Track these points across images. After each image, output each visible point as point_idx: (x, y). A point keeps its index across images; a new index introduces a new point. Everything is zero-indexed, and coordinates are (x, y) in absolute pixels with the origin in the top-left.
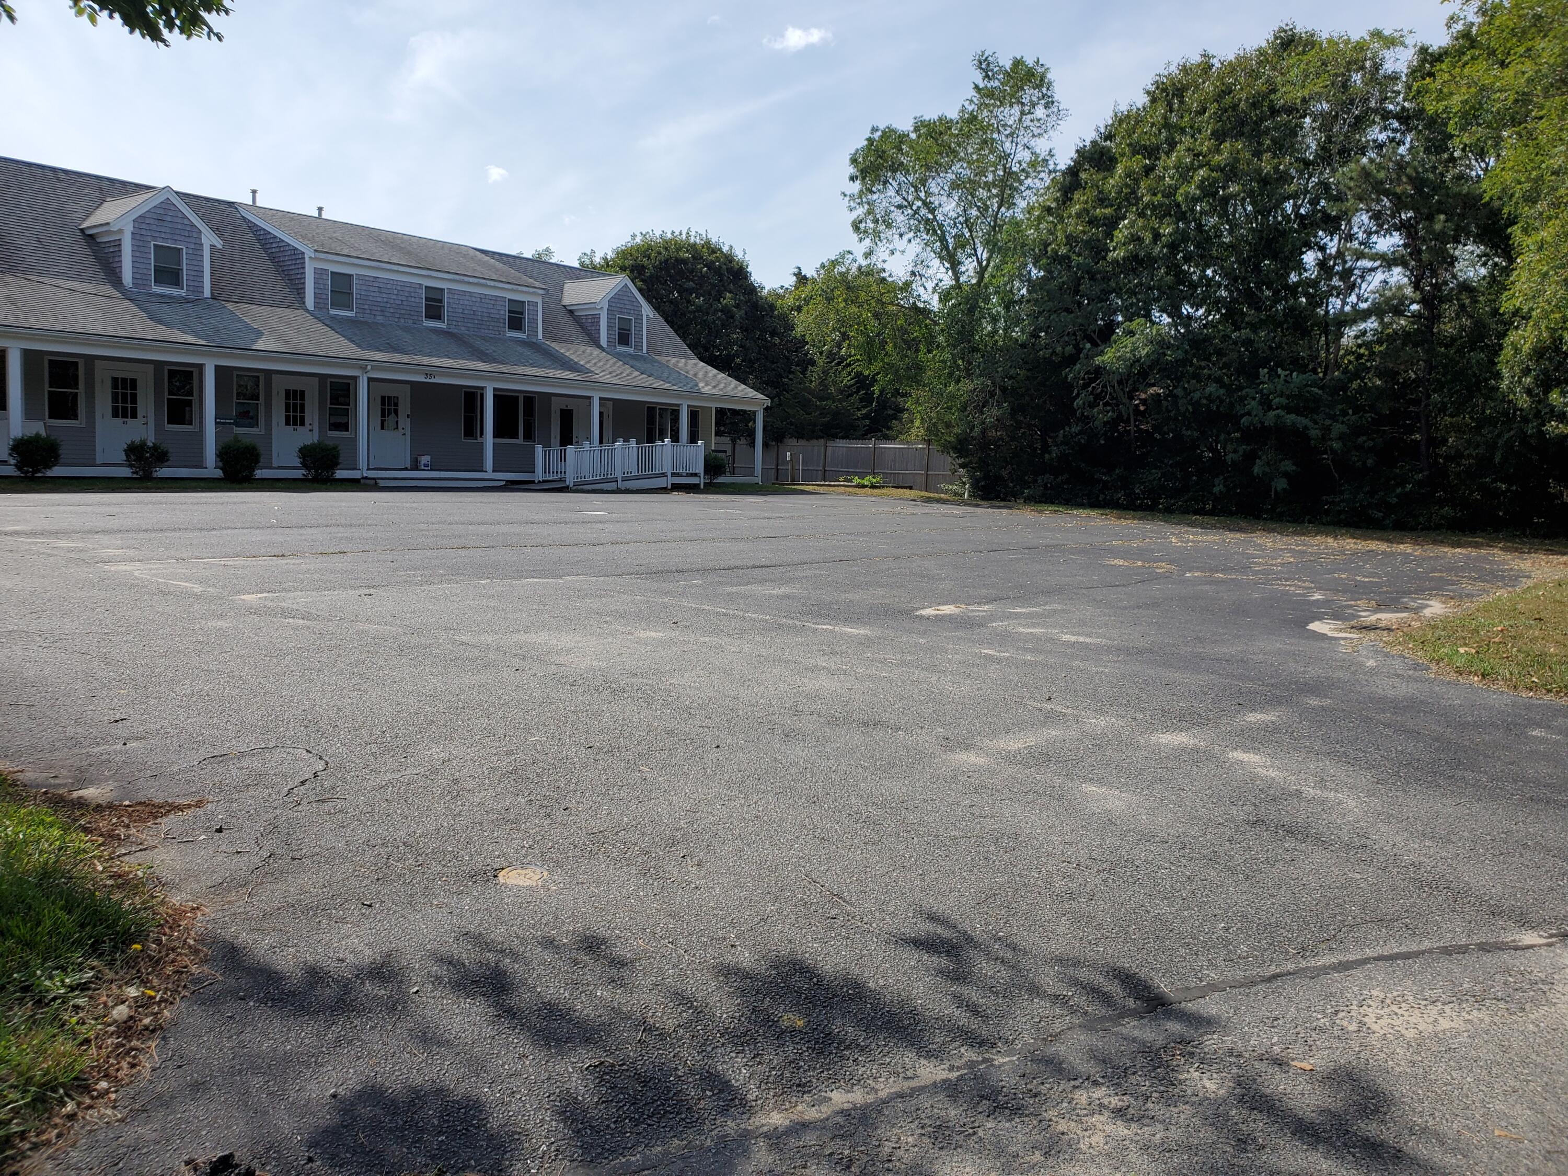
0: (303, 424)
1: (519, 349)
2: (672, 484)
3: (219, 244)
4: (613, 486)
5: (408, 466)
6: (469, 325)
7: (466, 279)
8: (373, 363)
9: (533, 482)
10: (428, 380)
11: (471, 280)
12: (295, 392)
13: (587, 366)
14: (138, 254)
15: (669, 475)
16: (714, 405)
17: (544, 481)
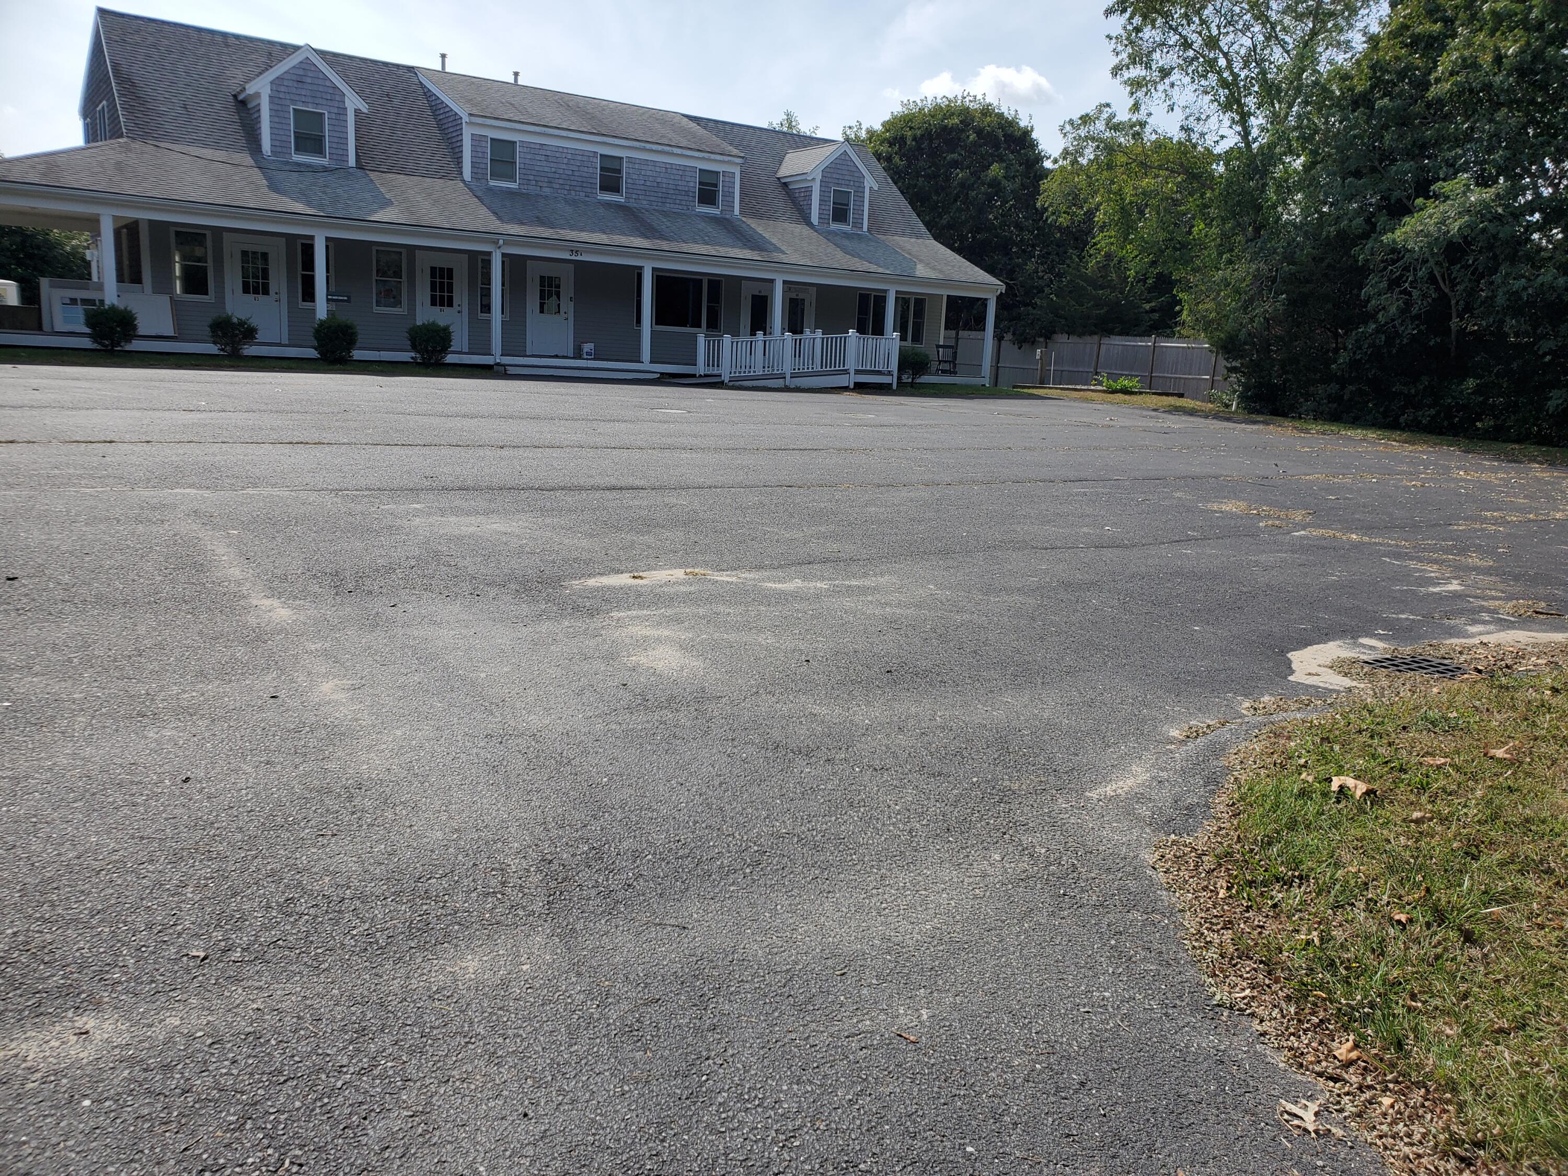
2: (855, 383)
3: (364, 108)
4: (779, 383)
6: (651, 199)
7: (648, 146)
8: (506, 237)
9: (694, 376)
10: (573, 258)
11: (654, 147)
12: (442, 269)
14: (277, 120)
15: (852, 372)
17: (706, 376)
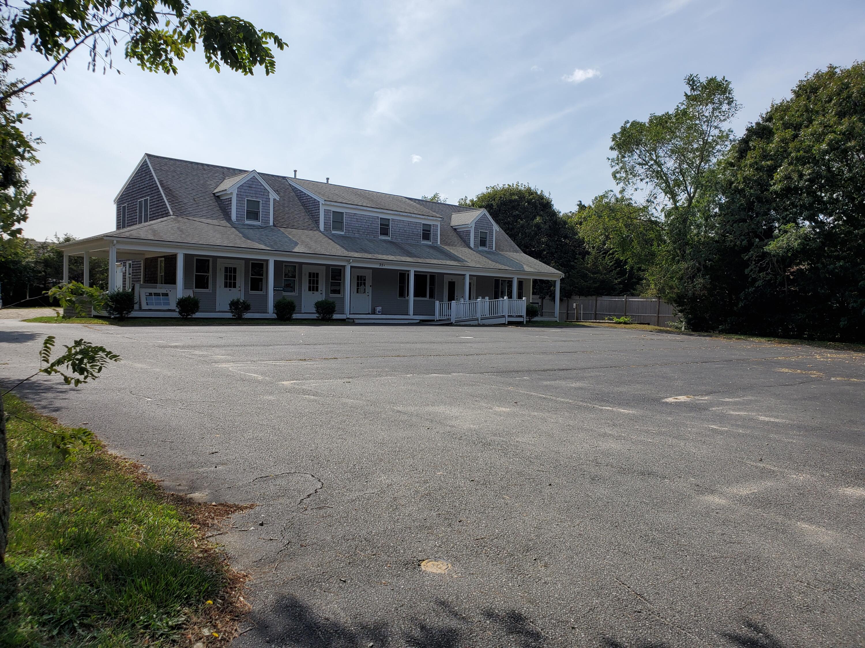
0: (317, 290)
1: (428, 250)
2: (508, 322)
3: (277, 198)
4: (476, 323)
5: (370, 312)
6: (402, 238)
7: (401, 213)
8: (354, 259)
9: (434, 321)
10: (381, 267)
11: (403, 214)
12: (314, 273)
13: (463, 258)
14: (239, 205)
15: (507, 317)
16: (532, 278)
17: (439, 320)
